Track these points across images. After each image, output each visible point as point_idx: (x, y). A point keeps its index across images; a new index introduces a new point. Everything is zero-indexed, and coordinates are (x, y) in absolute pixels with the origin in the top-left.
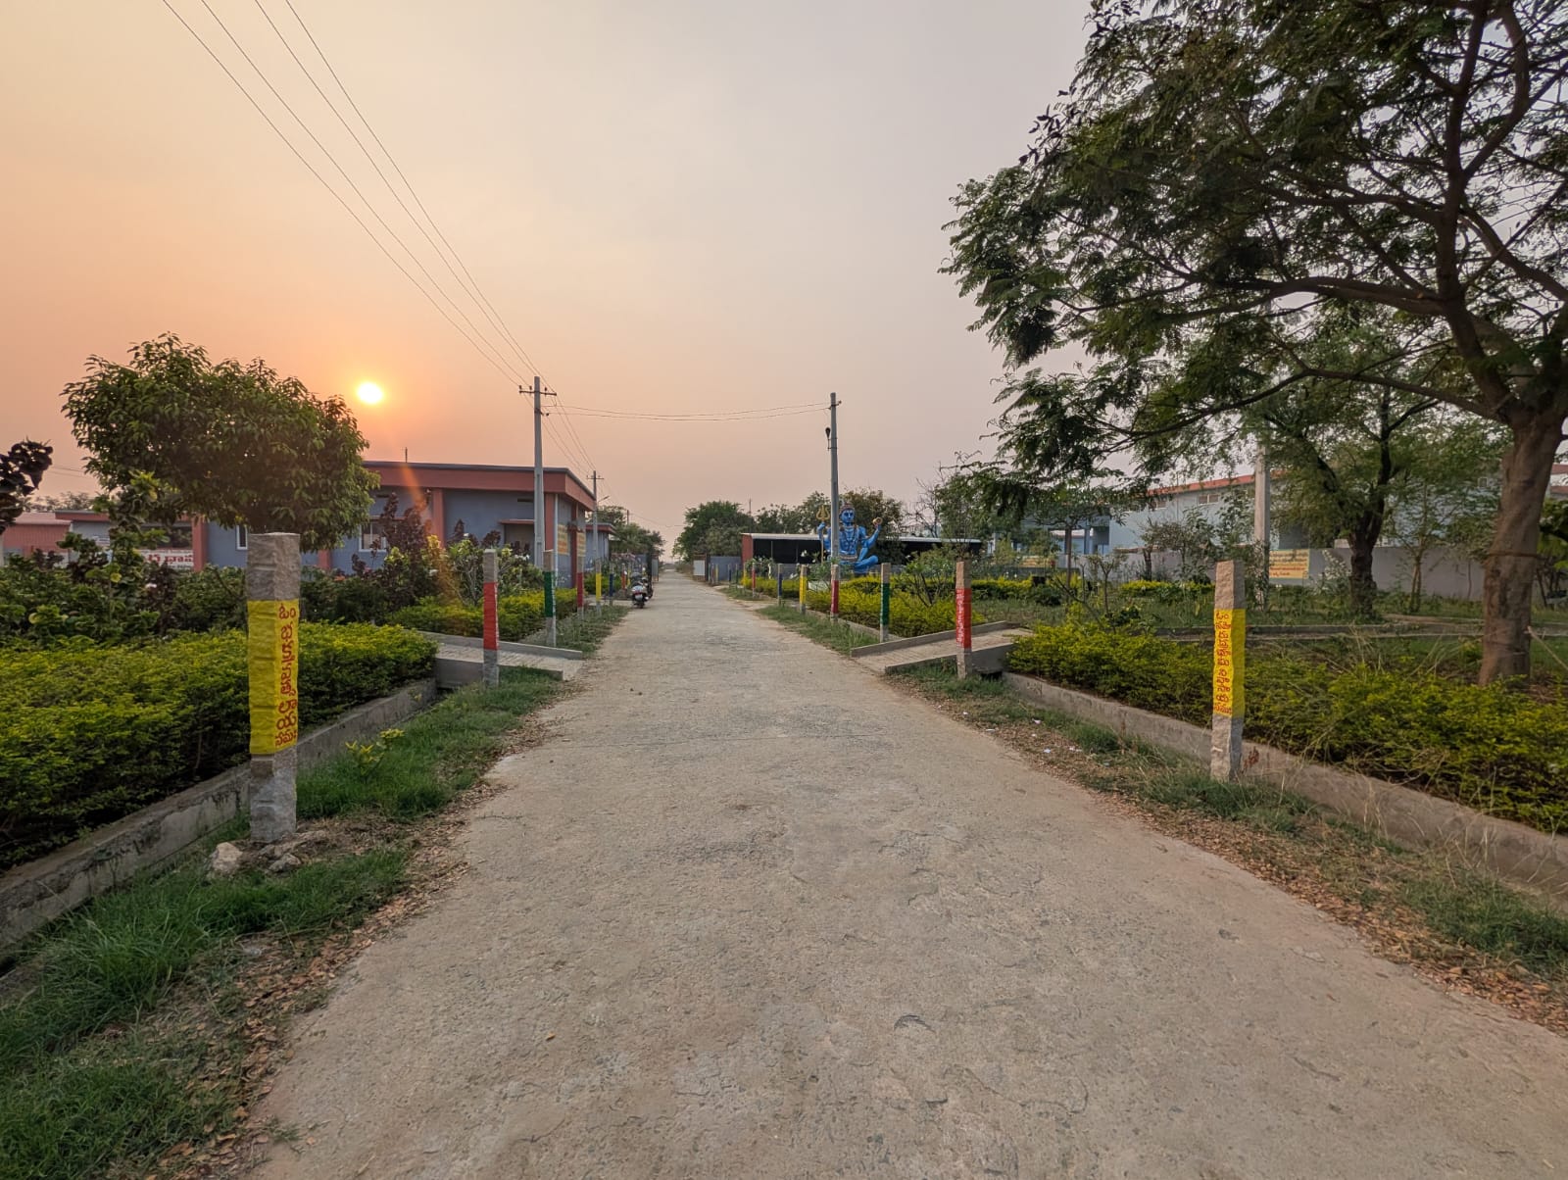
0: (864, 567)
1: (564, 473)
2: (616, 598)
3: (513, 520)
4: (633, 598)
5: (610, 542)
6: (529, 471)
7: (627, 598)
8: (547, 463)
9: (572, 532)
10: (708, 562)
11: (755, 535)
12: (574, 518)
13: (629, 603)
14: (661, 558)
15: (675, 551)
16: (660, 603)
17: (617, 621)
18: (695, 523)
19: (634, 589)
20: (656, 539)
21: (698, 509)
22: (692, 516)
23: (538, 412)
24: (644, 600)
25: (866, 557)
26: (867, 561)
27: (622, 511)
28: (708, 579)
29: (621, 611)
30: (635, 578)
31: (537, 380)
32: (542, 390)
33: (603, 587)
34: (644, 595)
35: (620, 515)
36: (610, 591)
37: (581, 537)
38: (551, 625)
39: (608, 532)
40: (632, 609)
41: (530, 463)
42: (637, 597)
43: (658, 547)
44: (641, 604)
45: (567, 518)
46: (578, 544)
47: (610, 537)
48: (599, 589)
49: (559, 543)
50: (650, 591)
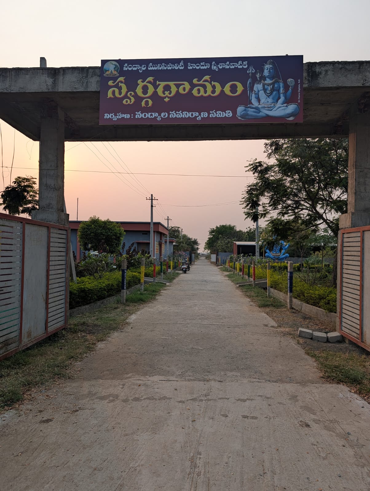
0: (283, 259)
1: (159, 224)
2: (176, 270)
3: (141, 241)
4: (182, 270)
5: (174, 246)
6: (148, 224)
7: (180, 270)
8: (154, 221)
9: (160, 245)
10: (217, 255)
11: (238, 243)
12: (161, 239)
13: (181, 272)
14: (199, 252)
15: (205, 249)
16: (192, 272)
17: (177, 276)
18: (213, 235)
19: (183, 267)
20: (195, 242)
21: (215, 229)
22: (212, 232)
23: (152, 206)
24: (186, 271)
25: (284, 254)
26: (284, 256)
27: (179, 229)
28: (216, 264)
29: (178, 274)
30: (183, 263)
31: (152, 195)
32: (153, 198)
33: (173, 266)
34: (186, 269)
35: (178, 231)
36: (175, 268)
37: (163, 246)
38: (162, 275)
39: (173, 242)
40: (182, 273)
41: (149, 221)
42: (184, 269)
43: (196, 247)
44: (185, 272)
45: (159, 239)
46: (162, 249)
47: (174, 244)
48: (171, 267)
49: (156, 249)
50: (189, 268)
